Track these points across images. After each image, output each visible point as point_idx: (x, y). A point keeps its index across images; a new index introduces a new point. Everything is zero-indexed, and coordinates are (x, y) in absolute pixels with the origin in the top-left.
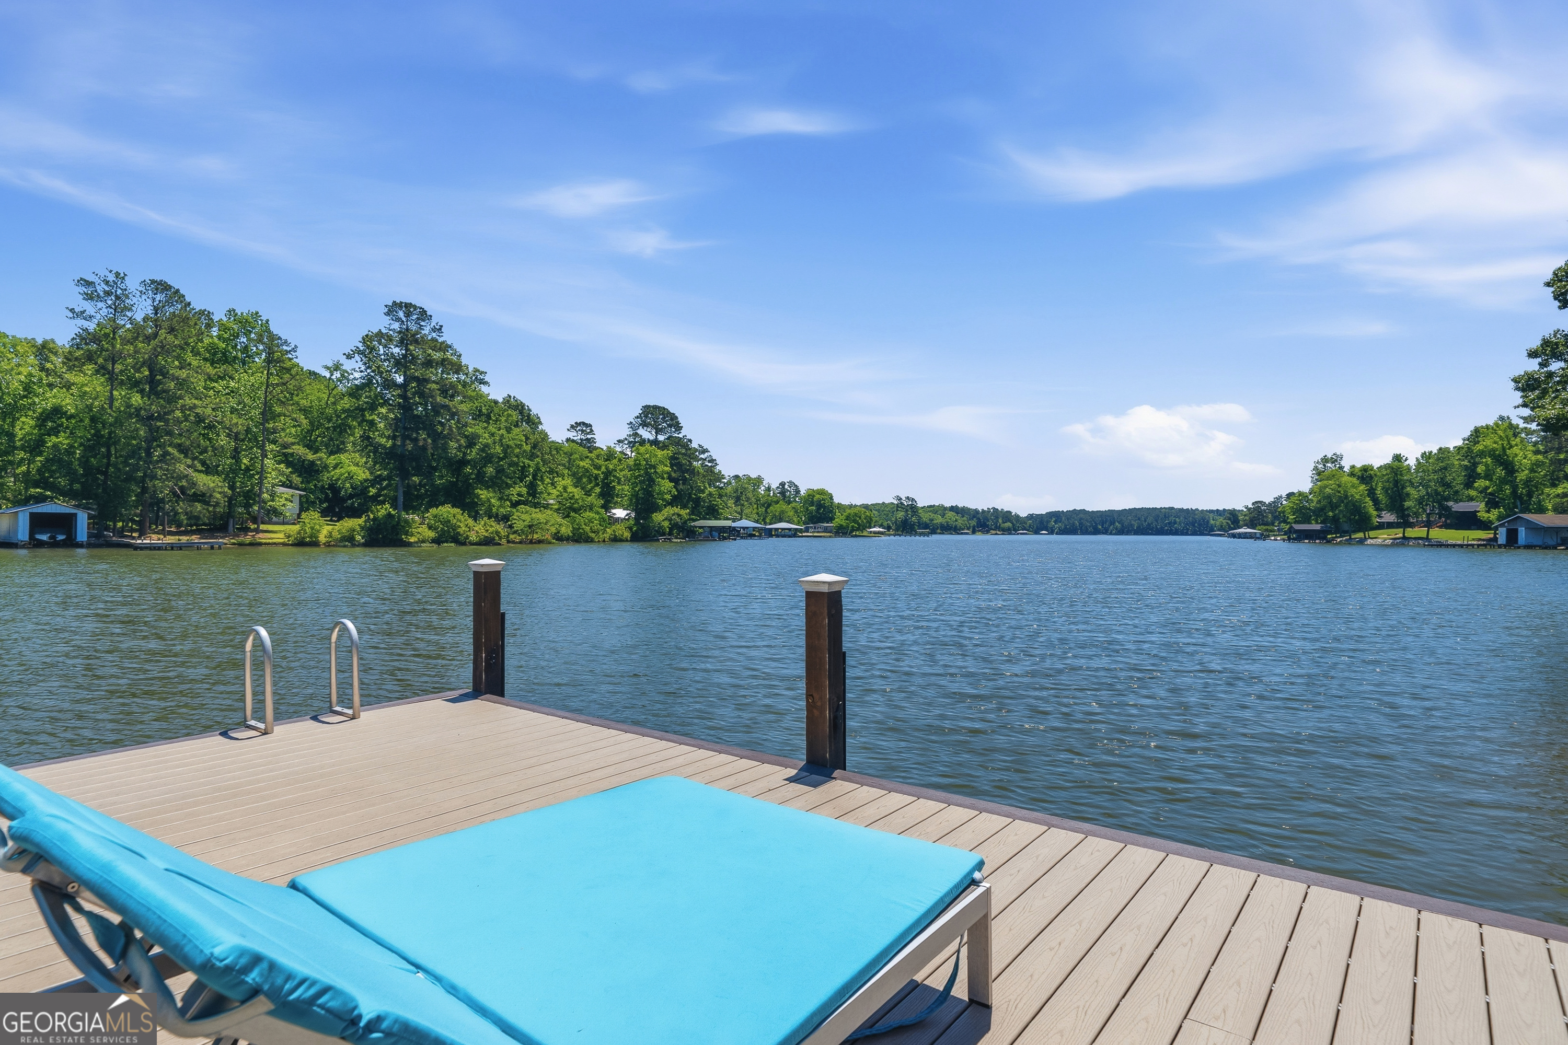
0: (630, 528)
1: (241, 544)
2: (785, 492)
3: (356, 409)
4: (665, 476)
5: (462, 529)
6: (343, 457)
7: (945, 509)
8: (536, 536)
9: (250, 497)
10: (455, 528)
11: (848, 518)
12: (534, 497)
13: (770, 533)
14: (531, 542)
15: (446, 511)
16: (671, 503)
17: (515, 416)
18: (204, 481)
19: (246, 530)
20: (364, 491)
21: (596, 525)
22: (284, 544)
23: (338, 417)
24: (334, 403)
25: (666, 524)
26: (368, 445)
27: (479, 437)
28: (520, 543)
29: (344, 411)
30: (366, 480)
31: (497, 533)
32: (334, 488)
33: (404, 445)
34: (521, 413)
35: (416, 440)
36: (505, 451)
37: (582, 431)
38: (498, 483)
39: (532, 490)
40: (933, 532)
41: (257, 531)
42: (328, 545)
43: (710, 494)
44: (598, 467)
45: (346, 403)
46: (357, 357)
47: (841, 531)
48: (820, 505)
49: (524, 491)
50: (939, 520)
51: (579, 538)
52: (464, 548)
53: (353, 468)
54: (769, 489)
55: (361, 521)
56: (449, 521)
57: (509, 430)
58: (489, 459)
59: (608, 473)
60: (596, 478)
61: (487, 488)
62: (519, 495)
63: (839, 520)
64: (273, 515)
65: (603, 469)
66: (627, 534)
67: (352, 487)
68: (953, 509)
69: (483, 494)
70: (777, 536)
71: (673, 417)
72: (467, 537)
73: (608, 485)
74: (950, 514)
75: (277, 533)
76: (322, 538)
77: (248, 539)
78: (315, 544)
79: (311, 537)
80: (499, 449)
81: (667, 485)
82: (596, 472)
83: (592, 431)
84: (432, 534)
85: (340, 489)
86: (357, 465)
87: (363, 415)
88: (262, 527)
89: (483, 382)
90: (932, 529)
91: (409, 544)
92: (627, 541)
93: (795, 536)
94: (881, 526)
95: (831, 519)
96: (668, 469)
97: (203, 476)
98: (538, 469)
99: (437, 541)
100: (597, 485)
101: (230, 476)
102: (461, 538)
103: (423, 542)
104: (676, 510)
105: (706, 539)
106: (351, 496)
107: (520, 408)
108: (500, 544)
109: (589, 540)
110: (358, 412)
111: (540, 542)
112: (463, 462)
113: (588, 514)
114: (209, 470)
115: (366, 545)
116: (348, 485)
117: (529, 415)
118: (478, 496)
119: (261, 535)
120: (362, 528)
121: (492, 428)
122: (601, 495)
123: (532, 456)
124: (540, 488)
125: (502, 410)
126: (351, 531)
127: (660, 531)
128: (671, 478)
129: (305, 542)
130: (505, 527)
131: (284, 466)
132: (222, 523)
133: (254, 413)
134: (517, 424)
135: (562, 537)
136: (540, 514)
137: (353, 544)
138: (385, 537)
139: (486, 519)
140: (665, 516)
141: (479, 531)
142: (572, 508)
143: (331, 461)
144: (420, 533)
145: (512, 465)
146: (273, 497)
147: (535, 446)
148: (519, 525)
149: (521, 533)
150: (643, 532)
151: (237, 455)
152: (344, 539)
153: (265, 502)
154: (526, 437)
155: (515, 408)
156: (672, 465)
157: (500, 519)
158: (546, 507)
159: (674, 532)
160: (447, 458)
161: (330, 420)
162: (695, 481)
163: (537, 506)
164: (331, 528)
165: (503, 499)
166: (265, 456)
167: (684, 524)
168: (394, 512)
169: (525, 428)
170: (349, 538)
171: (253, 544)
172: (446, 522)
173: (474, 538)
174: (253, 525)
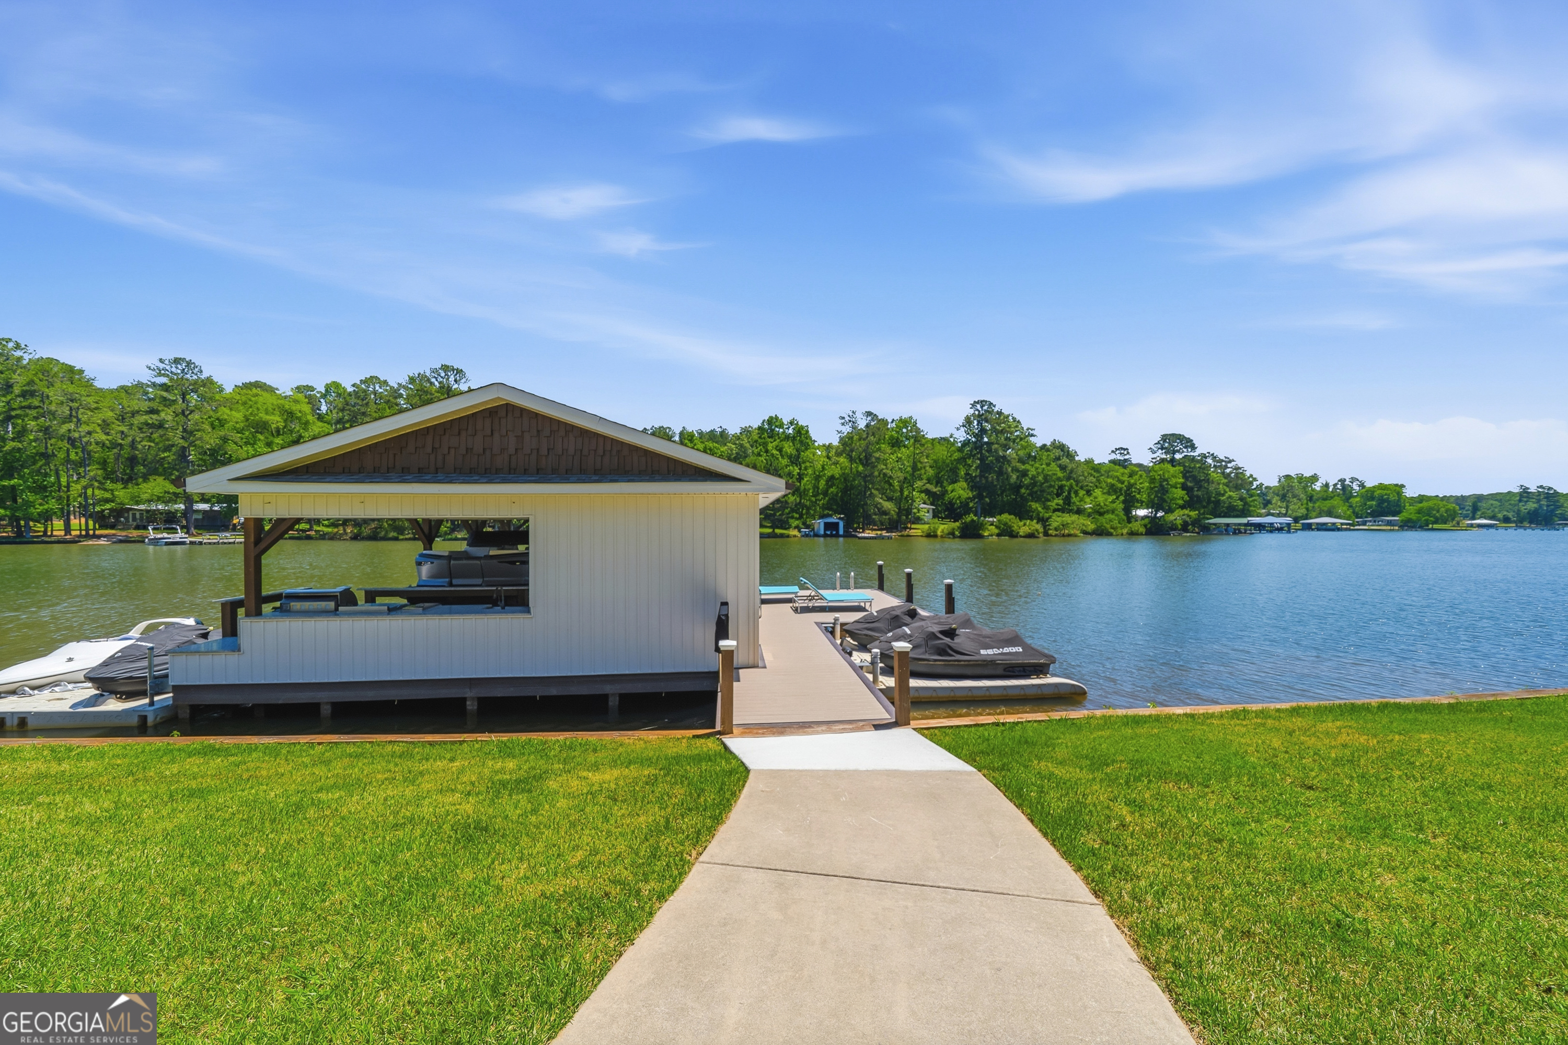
0: (1145, 526)
1: (902, 536)
3: (961, 458)
4: (1178, 486)
5: (1015, 528)
6: (955, 485)
8: (1067, 531)
9: (908, 512)
10: (1011, 527)
12: (1069, 505)
14: (1063, 536)
15: (1005, 517)
16: (1182, 507)
18: (888, 505)
19: (906, 528)
20: (968, 504)
21: (1116, 523)
22: (922, 536)
23: (952, 464)
24: (950, 456)
25: (1179, 522)
26: (968, 478)
27: (1028, 471)
28: (1056, 536)
29: (955, 461)
30: (969, 498)
32: (951, 503)
33: (981, 480)
34: (1062, 450)
35: (988, 478)
36: (1045, 479)
37: (1121, 454)
38: (1042, 499)
39: (1068, 500)
41: (911, 529)
42: (942, 537)
44: (1123, 483)
45: (957, 455)
46: (962, 429)
47: (1411, 525)
49: (1061, 502)
51: (1100, 533)
52: (1016, 540)
53: (961, 492)
54: (1327, 485)
55: (957, 524)
56: (1007, 523)
57: (1048, 465)
58: (1035, 484)
59: (1130, 486)
60: (1121, 489)
61: (1036, 502)
62: (1057, 504)
63: (1409, 512)
64: (918, 520)
65: (1126, 483)
66: (1143, 530)
67: (960, 503)
69: (1035, 505)
71: (1189, 441)
72: (1018, 533)
73: (1129, 495)
75: (918, 530)
76: (939, 533)
77: (906, 533)
78: (935, 536)
79: (934, 532)
80: (1041, 478)
81: (1179, 493)
82: (1120, 485)
83: (1128, 453)
84: (997, 531)
85: (954, 504)
86: (964, 489)
87: (966, 461)
88: (913, 526)
89: (1032, 435)
91: (982, 537)
92: (1142, 534)
93: (1340, 529)
96: (1182, 480)
97: (887, 502)
98: (1071, 487)
99: (998, 535)
100: (1122, 494)
101: (898, 501)
102: (1015, 533)
103: (992, 535)
104: (1186, 512)
105: (1221, 533)
106: (959, 508)
107: (1062, 447)
108: (1038, 537)
109: (1109, 534)
110: (962, 460)
111: (1070, 535)
112: (1021, 486)
113: (1110, 516)
114: (889, 499)
115: (960, 537)
116: (958, 501)
117: (1068, 451)
118: (1030, 506)
119: (912, 531)
120: (958, 528)
121: (1037, 465)
122: (1124, 502)
123: (1068, 478)
124: (1074, 499)
125: (1048, 450)
126: (954, 529)
127: (1173, 528)
128: (1184, 487)
129: (931, 535)
130: (1045, 527)
131: (923, 495)
132: (895, 525)
133: (909, 469)
134: (1058, 459)
135: (1085, 533)
136: (1067, 518)
137: (954, 537)
138: (971, 532)
139: (1035, 521)
140: (1177, 517)
141: (1024, 530)
142: (1099, 512)
143: (950, 488)
144: (990, 531)
145: (1051, 486)
146: (919, 511)
147: (1071, 471)
148: (1055, 524)
149: (1056, 529)
150: (1155, 529)
151: (902, 491)
152: (949, 534)
153: (915, 513)
154: (1063, 468)
155: (1058, 447)
156: (1184, 477)
157: (1043, 521)
158: (1079, 512)
159: (1185, 528)
160: (1010, 484)
161: (948, 466)
162: (1212, 488)
163: (1070, 511)
164: (943, 527)
165: (1046, 508)
166: (914, 490)
167: (1196, 522)
168: (975, 518)
169: (1065, 460)
170: (953, 534)
171: (908, 536)
172: (1005, 524)
173: (1022, 534)
174: (908, 525)
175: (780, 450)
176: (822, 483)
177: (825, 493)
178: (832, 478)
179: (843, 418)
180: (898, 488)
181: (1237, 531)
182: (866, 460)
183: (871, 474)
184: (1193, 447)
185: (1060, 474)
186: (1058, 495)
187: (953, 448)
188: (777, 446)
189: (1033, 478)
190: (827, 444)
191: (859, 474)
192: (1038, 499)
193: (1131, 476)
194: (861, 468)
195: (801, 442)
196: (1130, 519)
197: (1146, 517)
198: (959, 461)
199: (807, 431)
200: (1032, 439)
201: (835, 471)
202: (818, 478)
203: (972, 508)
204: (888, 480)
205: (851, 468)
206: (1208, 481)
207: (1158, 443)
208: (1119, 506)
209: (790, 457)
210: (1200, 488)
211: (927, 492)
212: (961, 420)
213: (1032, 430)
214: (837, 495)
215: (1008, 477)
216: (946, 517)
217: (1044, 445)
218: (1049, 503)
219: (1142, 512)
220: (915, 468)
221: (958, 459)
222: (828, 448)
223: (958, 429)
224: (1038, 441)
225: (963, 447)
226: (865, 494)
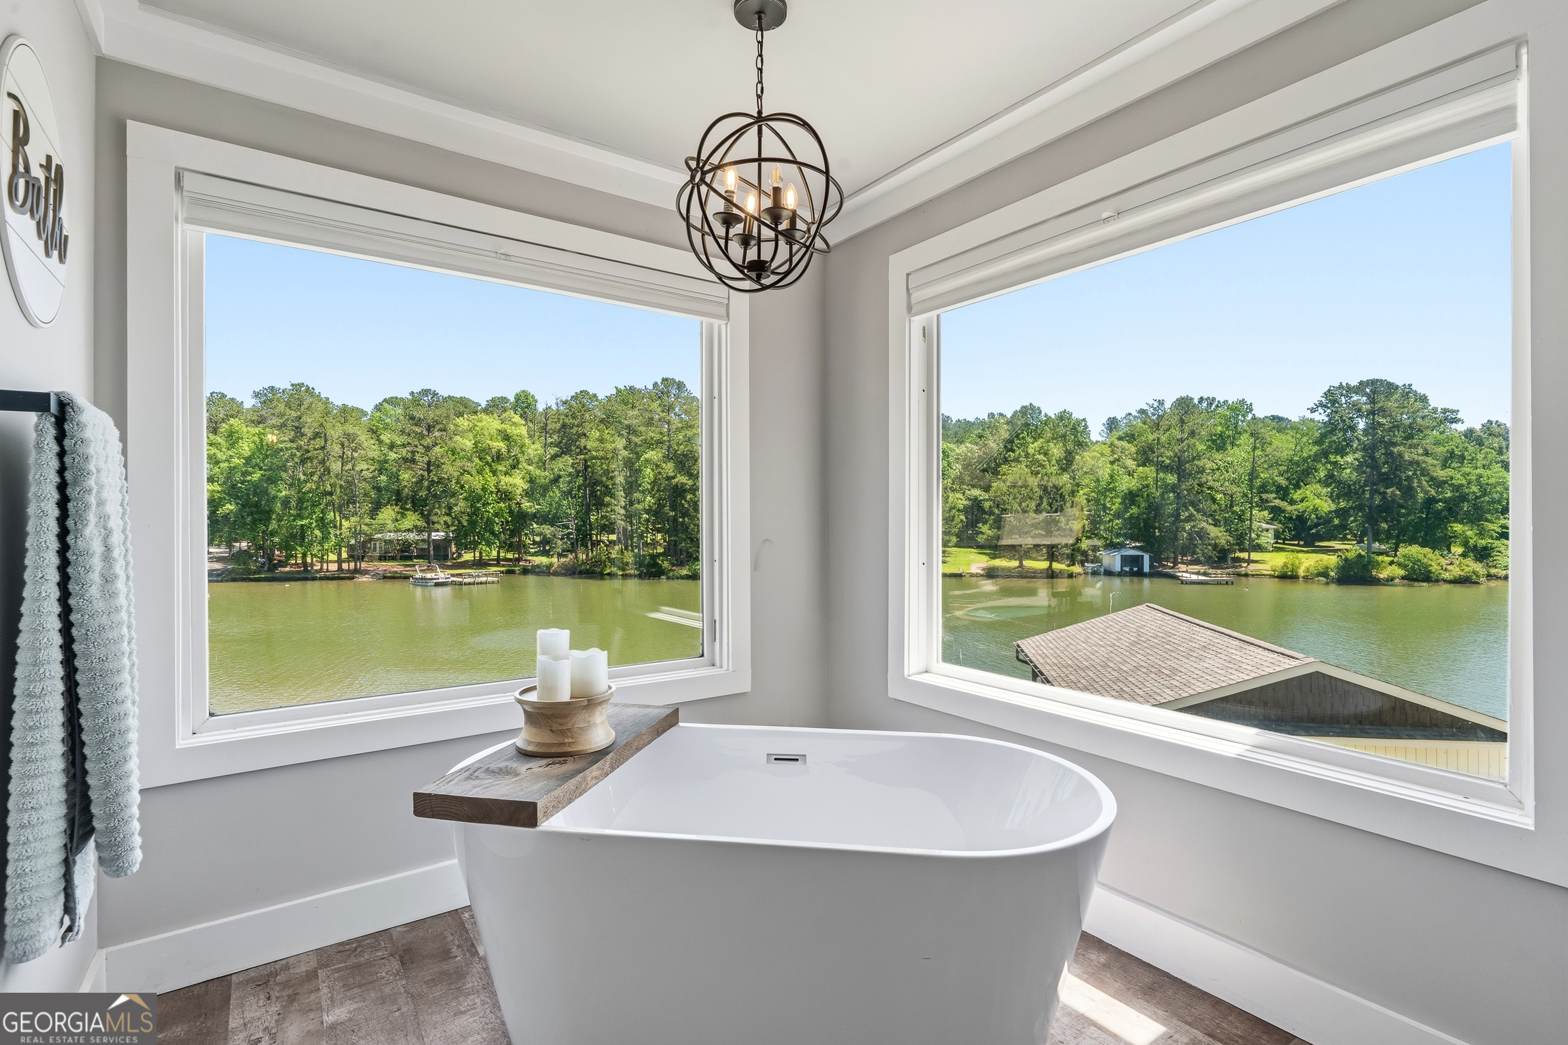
1: (1238, 575)
5: (1434, 568)
6: (1309, 492)
9: (1243, 536)
10: (1427, 567)
15: (1414, 550)
18: (1214, 531)
19: (1241, 560)
20: (1330, 521)
22: (1270, 577)
23: (1304, 462)
24: (1300, 449)
26: (1331, 482)
27: (1452, 478)
29: (1310, 457)
31: (1474, 571)
32: (1302, 518)
35: (1384, 493)
38: (1473, 519)
41: (1249, 561)
42: (1306, 578)
45: (1313, 450)
46: (1321, 410)
53: (1318, 501)
55: (1333, 560)
56: (1419, 560)
58: (1459, 498)
64: (1259, 548)
67: (1317, 517)
69: (1458, 528)
72: (1441, 576)
75: (1261, 564)
76: (1301, 572)
77: (1242, 569)
78: (1298, 578)
79: (1292, 572)
80: (1473, 488)
84: (1402, 572)
85: (1307, 520)
86: (1319, 496)
88: (1252, 557)
89: (1458, 420)
91: (1379, 582)
97: (1212, 527)
99: (1408, 579)
101: (1228, 524)
102: (1434, 577)
103: (1393, 579)
106: (1316, 525)
110: (1321, 456)
112: (1435, 499)
115: (1339, 580)
116: (1313, 516)
119: (1253, 567)
120: (1336, 566)
126: (1327, 567)
129: (1288, 575)
131: (1266, 513)
132: (1222, 557)
133: (1245, 478)
137: (1328, 580)
138: (1356, 574)
143: (1298, 496)
144: (1391, 568)
146: (1258, 536)
152: (1320, 574)
153: (1252, 539)
161: (1297, 465)
164: (1308, 561)
166: (1254, 505)
168: (1358, 548)
170: (1324, 574)
171: (1246, 575)
172: (1417, 561)
173: (1447, 576)
174: (1244, 555)
176: (1111, 502)
177: (1117, 514)
178: (1127, 494)
179: (1143, 411)
180: (1226, 502)
182: (1181, 466)
183: (1189, 489)
191: (1169, 488)
195: (1074, 439)
198: (1316, 458)
199: (1086, 428)
200: (1454, 426)
201: (1128, 483)
202: (1102, 494)
204: (1212, 493)
205: (1157, 479)
211: (1271, 507)
213: (1453, 411)
216: (1298, 539)
217: (1469, 433)
220: (1255, 472)
221: (1316, 455)
225: (1323, 436)
226: (1179, 515)
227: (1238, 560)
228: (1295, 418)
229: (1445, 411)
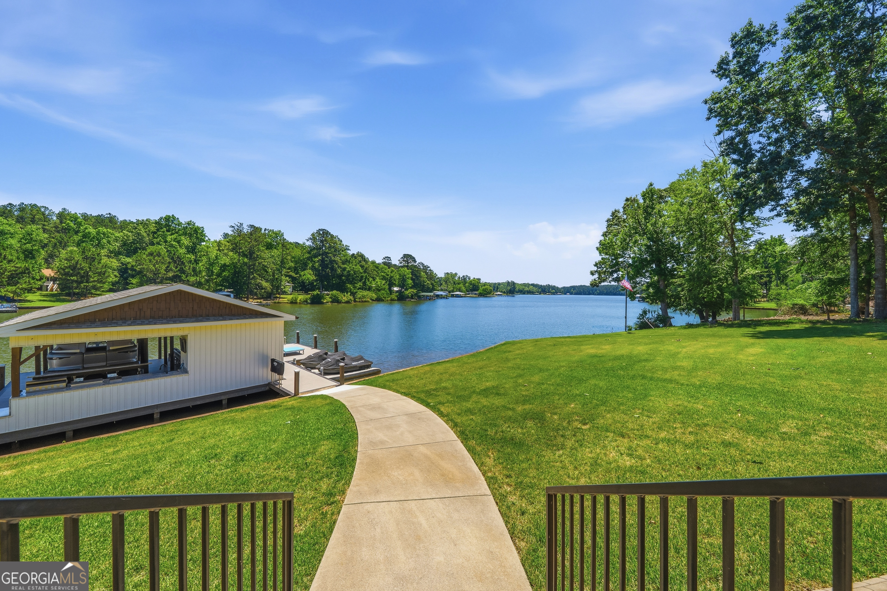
0: (397, 296)
1: (275, 303)
2: (464, 279)
4: (409, 279)
5: (340, 298)
6: (306, 272)
7: (529, 285)
8: (364, 299)
9: (278, 287)
10: (338, 298)
11: (483, 290)
12: (365, 286)
13: (453, 296)
14: (363, 302)
15: (335, 292)
16: (411, 288)
17: (360, 259)
18: (265, 284)
20: (313, 283)
21: (385, 295)
22: (287, 303)
23: (304, 260)
24: (303, 255)
25: (410, 295)
26: (313, 268)
27: (346, 268)
28: (359, 302)
29: (306, 258)
30: (314, 280)
31: (351, 299)
32: (303, 282)
33: (321, 271)
34: (362, 258)
35: (326, 271)
36: (354, 273)
37: (387, 260)
38: (352, 283)
39: (364, 283)
40: (524, 294)
41: (280, 298)
42: (299, 303)
43: (428, 283)
44: (388, 275)
45: (307, 255)
46: (310, 241)
47: (481, 295)
48: (474, 285)
49: (362, 284)
50: (527, 289)
51: (379, 300)
53: (309, 276)
54: (459, 278)
55: (309, 296)
57: (356, 265)
58: (349, 275)
59: (391, 277)
60: (387, 278)
62: (360, 286)
63: (481, 289)
64: (285, 293)
66: (396, 298)
68: (532, 285)
69: (349, 286)
70: (456, 297)
71: (414, 258)
73: (391, 281)
74: (531, 287)
75: (284, 299)
76: (298, 301)
79: (295, 301)
80: (352, 272)
81: (410, 282)
83: (390, 260)
84: (330, 300)
85: (305, 283)
86: (310, 274)
87: (312, 259)
88: (282, 296)
89: (349, 250)
90: (522, 292)
91: (323, 303)
92: (396, 300)
93: (462, 297)
94: (501, 292)
95: (477, 290)
96: (411, 276)
97: (264, 282)
98: (366, 276)
99: (332, 302)
100: (388, 280)
101: (272, 281)
102: (340, 301)
103: (328, 302)
104: (412, 290)
105: (424, 299)
106: (308, 285)
107: (362, 256)
108: (351, 303)
109: (383, 300)
110: (310, 258)
111: (365, 301)
112: (342, 275)
113: (383, 291)
114: (267, 281)
115: (311, 303)
116: (308, 281)
117: (365, 258)
118: (347, 286)
119: (281, 300)
120: (310, 298)
121: (350, 265)
122: (389, 285)
123: (365, 272)
124: (368, 283)
125: (356, 258)
126: (307, 299)
127: (408, 297)
128: (412, 279)
129: (293, 302)
130: (354, 297)
131: (287, 278)
132: (269, 296)
133: (279, 262)
134: (360, 262)
135: (373, 300)
136: (365, 293)
137: (308, 303)
138: (316, 301)
139: (349, 294)
140: (409, 292)
141: (345, 299)
142: (378, 290)
143: (302, 273)
144: (328, 299)
145: (357, 276)
146: (285, 287)
147: (366, 269)
148: (359, 296)
149: (359, 298)
150: (401, 298)
151: (274, 276)
152: (304, 301)
153: (282, 289)
154: (362, 267)
155: (360, 256)
156: (412, 274)
157: (353, 294)
158: (370, 289)
159: (412, 297)
160: (337, 275)
161: (301, 261)
162: (422, 279)
163: (365, 289)
164: (301, 297)
165: (355, 287)
166: (282, 275)
167: (416, 294)
168: (319, 293)
169: (363, 263)
170: (306, 301)
171: (278, 303)
172: (335, 296)
173: (343, 301)
174: (278, 296)
175: (179, 242)
176: (216, 269)
177: (218, 275)
178: (225, 265)
179: (233, 227)
180: (271, 273)
181: (430, 298)
182: (250, 254)
183: (254, 265)
184: (415, 261)
185: (362, 271)
186: (360, 281)
187: (305, 251)
188: (175, 239)
189: (349, 271)
190: (218, 241)
191: (245, 264)
192: (351, 283)
193: (391, 273)
194: (246, 260)
195: (197, 238)
196: (391, 292)
197: (397, 292)
198: (308, 259)
199: (203, 231)
201: (225, 260)
202: (212, 264)
203: (316, 285)
204: (265, 268)
205: (239, 260)
206: (420, 276)
207: (402, 258)
208: (387, 287)
209: (187, 247)
210: (417, 279)
211: (290, 276)
212: (309, 236)
213: (349, 247)
214: (228, 277)
215: (336, 270)
216: (300, 290)
217: (354, 254)
218: (356, 285)
219: (396, 289)
220: (282, 262)
222: (219, 244)
223: (308, 240)
224: (350, 252)
225: (311, 250)
226: (249, 277)
227: (277, 297)
228: (301, 242)
229: (346, 246)
